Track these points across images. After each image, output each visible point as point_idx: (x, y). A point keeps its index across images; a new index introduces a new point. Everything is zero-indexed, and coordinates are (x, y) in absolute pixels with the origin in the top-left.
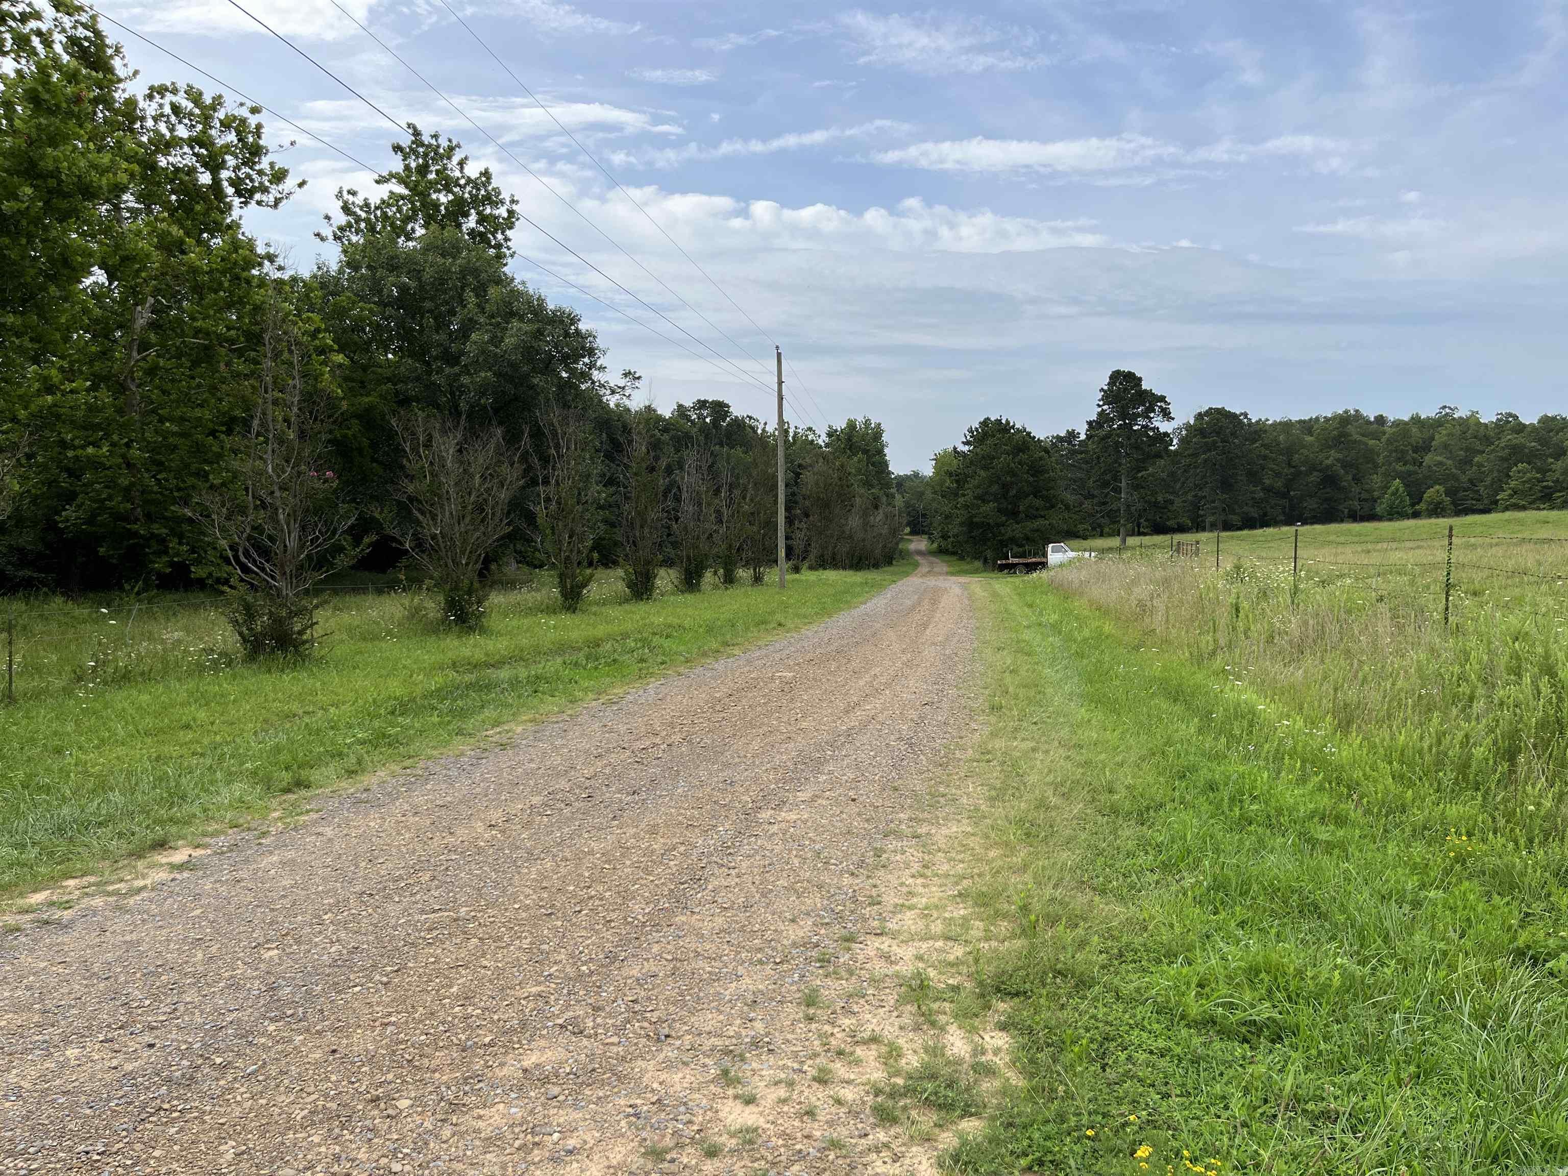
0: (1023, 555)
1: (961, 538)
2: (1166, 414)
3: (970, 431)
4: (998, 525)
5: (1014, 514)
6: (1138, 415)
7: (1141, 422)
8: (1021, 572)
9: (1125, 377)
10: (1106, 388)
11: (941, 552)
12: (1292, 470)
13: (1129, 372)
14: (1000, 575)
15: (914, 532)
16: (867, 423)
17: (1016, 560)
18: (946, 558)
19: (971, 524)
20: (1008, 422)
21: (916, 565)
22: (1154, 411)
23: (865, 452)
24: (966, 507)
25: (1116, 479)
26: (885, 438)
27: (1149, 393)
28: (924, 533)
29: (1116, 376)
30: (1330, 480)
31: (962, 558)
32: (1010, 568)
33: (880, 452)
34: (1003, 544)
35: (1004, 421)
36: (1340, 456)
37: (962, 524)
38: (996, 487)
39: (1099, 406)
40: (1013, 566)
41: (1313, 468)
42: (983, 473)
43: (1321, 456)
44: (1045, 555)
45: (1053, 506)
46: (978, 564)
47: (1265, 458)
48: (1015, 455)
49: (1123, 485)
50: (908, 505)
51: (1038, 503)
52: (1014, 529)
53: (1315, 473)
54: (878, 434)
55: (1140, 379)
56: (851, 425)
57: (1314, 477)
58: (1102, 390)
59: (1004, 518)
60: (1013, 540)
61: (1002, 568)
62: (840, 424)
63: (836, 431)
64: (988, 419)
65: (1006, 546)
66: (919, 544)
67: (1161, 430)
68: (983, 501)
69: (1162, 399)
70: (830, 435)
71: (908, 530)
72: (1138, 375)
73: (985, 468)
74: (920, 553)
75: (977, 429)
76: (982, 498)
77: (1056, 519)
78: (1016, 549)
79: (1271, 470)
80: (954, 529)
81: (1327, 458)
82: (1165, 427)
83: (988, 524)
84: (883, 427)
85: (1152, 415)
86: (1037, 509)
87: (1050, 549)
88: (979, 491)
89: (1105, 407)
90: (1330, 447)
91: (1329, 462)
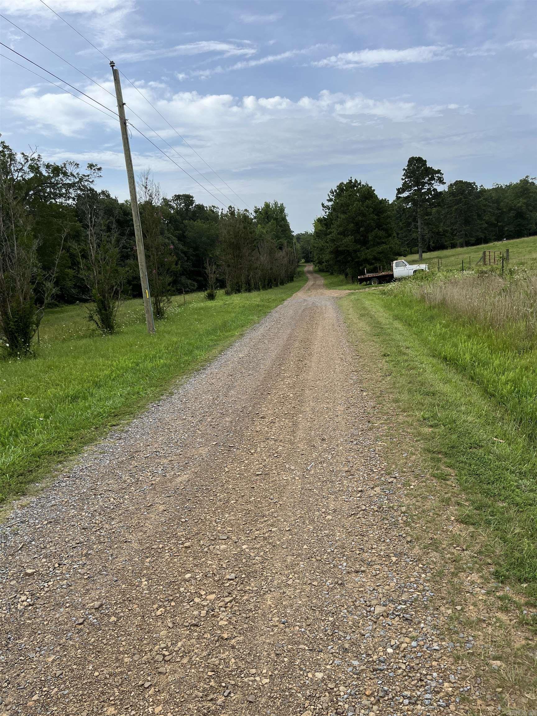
0: (375, 270)
1: (331, 262)
2: (441, 181)
3: (332, 192)
4: (355, 251)
5: (364, 242)
6: (426, 183)
7: (427, 187)
8: (375, 283)
9: (417, 160)
10: (406, 168)
11: (321, 271)
12: (500, 211)
13: (419, 158)
14: (359, 286)
15: (307, 261)
16: (276, 204)
17: (371, 275)
18: (323, 274)
19: (337, 252)
20: (356, 181)
21: (307, 280)
22: (434, 179)
23: (276, 219)
24: (333, 241)
25: (415, 220)
26: (286, 211)
27: (431, 169)
28: (312, 261)
29: (412, 161)
30: (520, 215)
31: (332, 274)
32: (367, 281)
33: (284, 219)
34: (359, 264)
35: (353, 181)
36: (525, 201)
37: (331, 252)
38: (352, 225)
39: (402, 179)
40: (369, 279)
41: (511, 209)
42: (343, 216)
43: (515, 202)
44: (391, 270)
45: (390, 235)
46: (342, 277)
47: (485, 206)
48: (363, 202)
49: (419, 224)
50: (302, 248)
51: (381, 233)
52: (366, 253)
53: (512, 212)
54: (282, 209)
55: (425, 161)
56: (267, 205)
57: (512, 213)
58: (404, 169)
59: (359, 246)
60: (366, 261)
61: (361, 281)
62: (261, 206)
63: (259, 209)
64: (342, 183)
65: (361, 265)
66: (310, 267)
67: (439, 190)
68: (344, 236)
69: (439, 172)
70: (256, 212)
71: (303, 260)
72: (424, 159)
73: (344, 213)
74: (309, 272)
75: (336, 191)
76: (343, 234)
77: (394, 243)
78: (368, 266)
79: (490, 212)
80: (327, 256)
81: (518, 203)
82: (440, 188)
83: (348, 251)
84: (284, 205)
85: (433, 182)
86: (380, 238)
87: (394, 265)
88: (341, 229)
89: (407, 180)
90: (519, 197)
91: (519, 205)
